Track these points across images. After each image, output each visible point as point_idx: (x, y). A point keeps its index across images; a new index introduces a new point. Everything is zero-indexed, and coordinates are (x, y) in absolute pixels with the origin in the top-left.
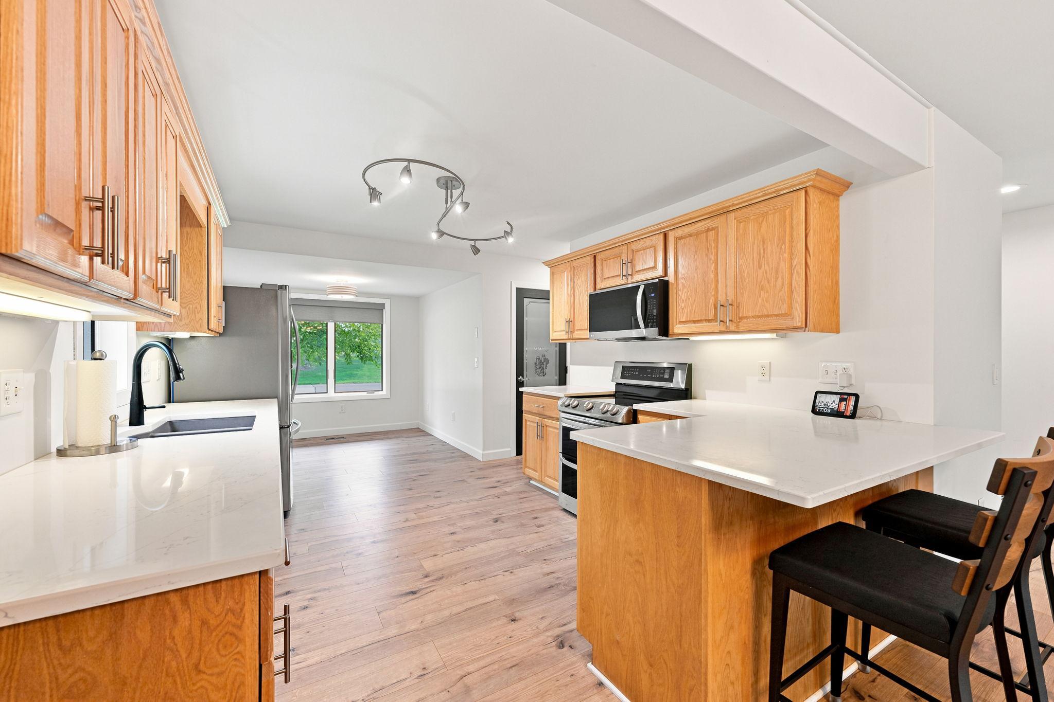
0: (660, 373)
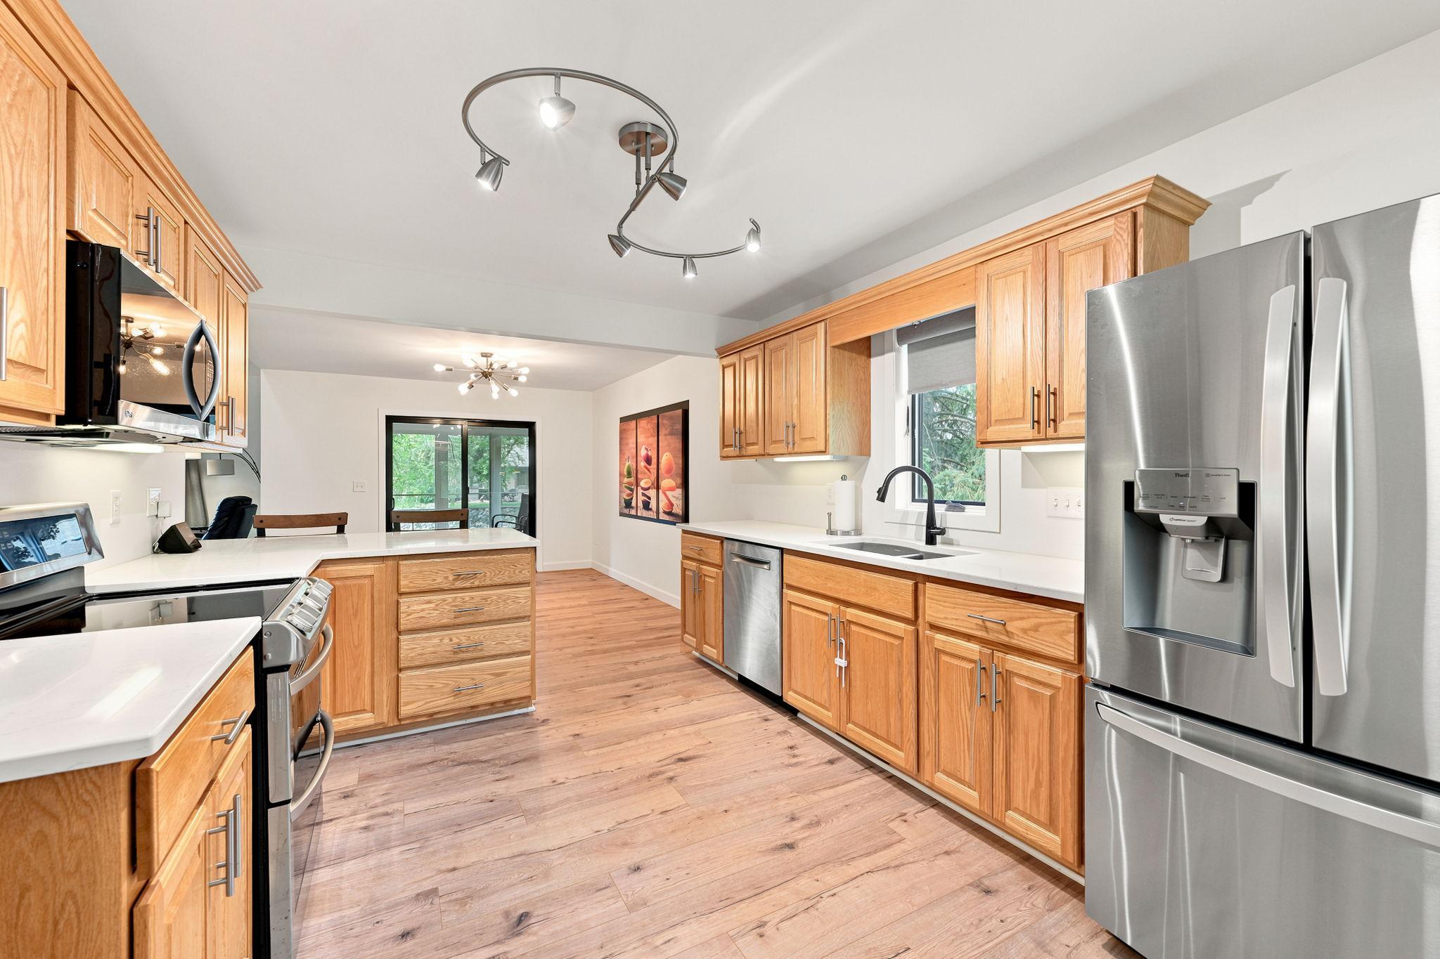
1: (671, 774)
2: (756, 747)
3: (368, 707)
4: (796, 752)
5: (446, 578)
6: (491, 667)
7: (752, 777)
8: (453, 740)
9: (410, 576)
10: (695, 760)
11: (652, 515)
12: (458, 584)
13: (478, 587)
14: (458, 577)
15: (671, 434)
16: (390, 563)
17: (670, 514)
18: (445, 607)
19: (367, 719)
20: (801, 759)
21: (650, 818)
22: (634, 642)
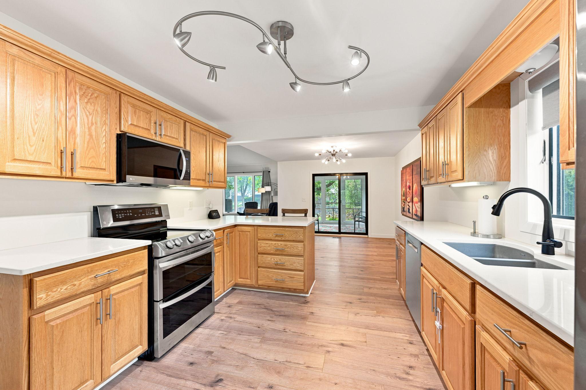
0: (152, 212)
1: (330, 349)
2: (389, 356)
3: (249, 278)
4: (411, 372)
5: (273, 235)
6: (289, 274)
7: (369, 372)
8: (273, 298)
9: (262, 234)
10: (348, 348)
11: (410, 215)
12: (277, 238)
13: (284, 240)
14: (277, 236)
15: (417, 174)
16: (256, 227)
17: (416, 215)
18: (272, 246)
19: (248, 282)
20: (410, 378)
21: (300, 366)
22: (380, 278)
